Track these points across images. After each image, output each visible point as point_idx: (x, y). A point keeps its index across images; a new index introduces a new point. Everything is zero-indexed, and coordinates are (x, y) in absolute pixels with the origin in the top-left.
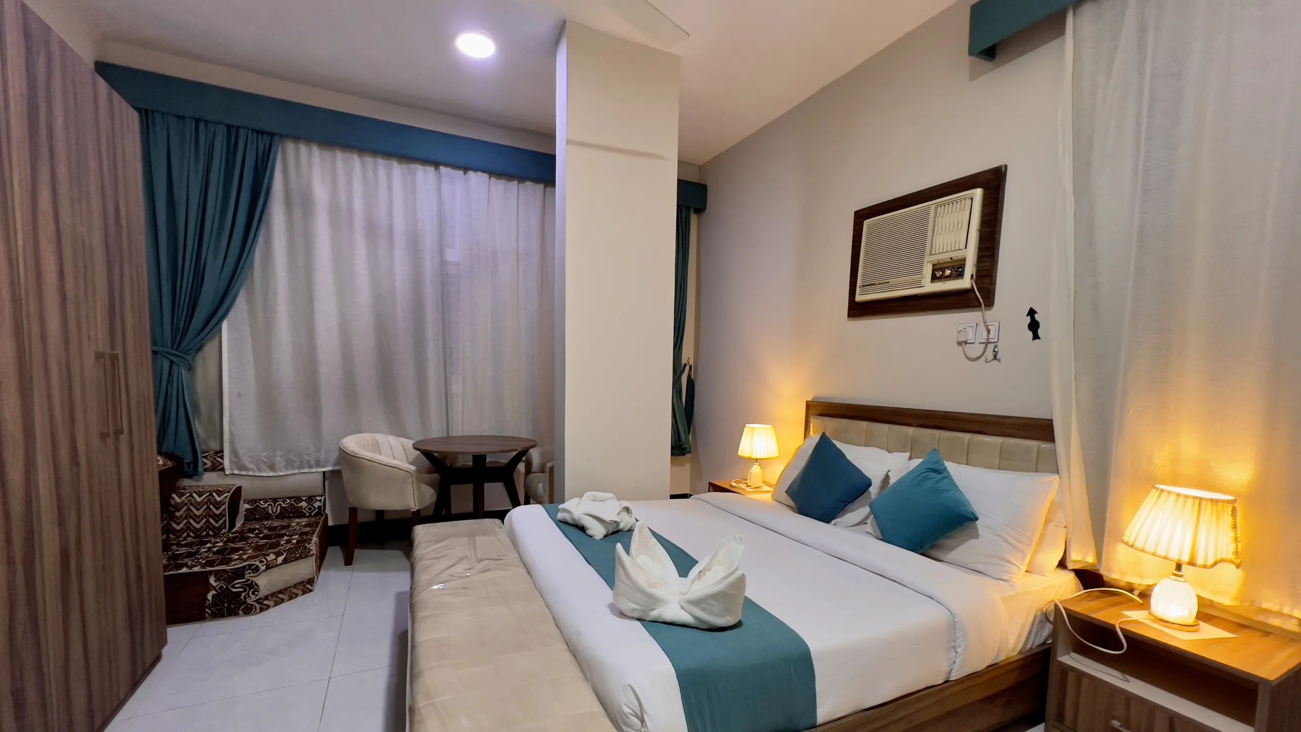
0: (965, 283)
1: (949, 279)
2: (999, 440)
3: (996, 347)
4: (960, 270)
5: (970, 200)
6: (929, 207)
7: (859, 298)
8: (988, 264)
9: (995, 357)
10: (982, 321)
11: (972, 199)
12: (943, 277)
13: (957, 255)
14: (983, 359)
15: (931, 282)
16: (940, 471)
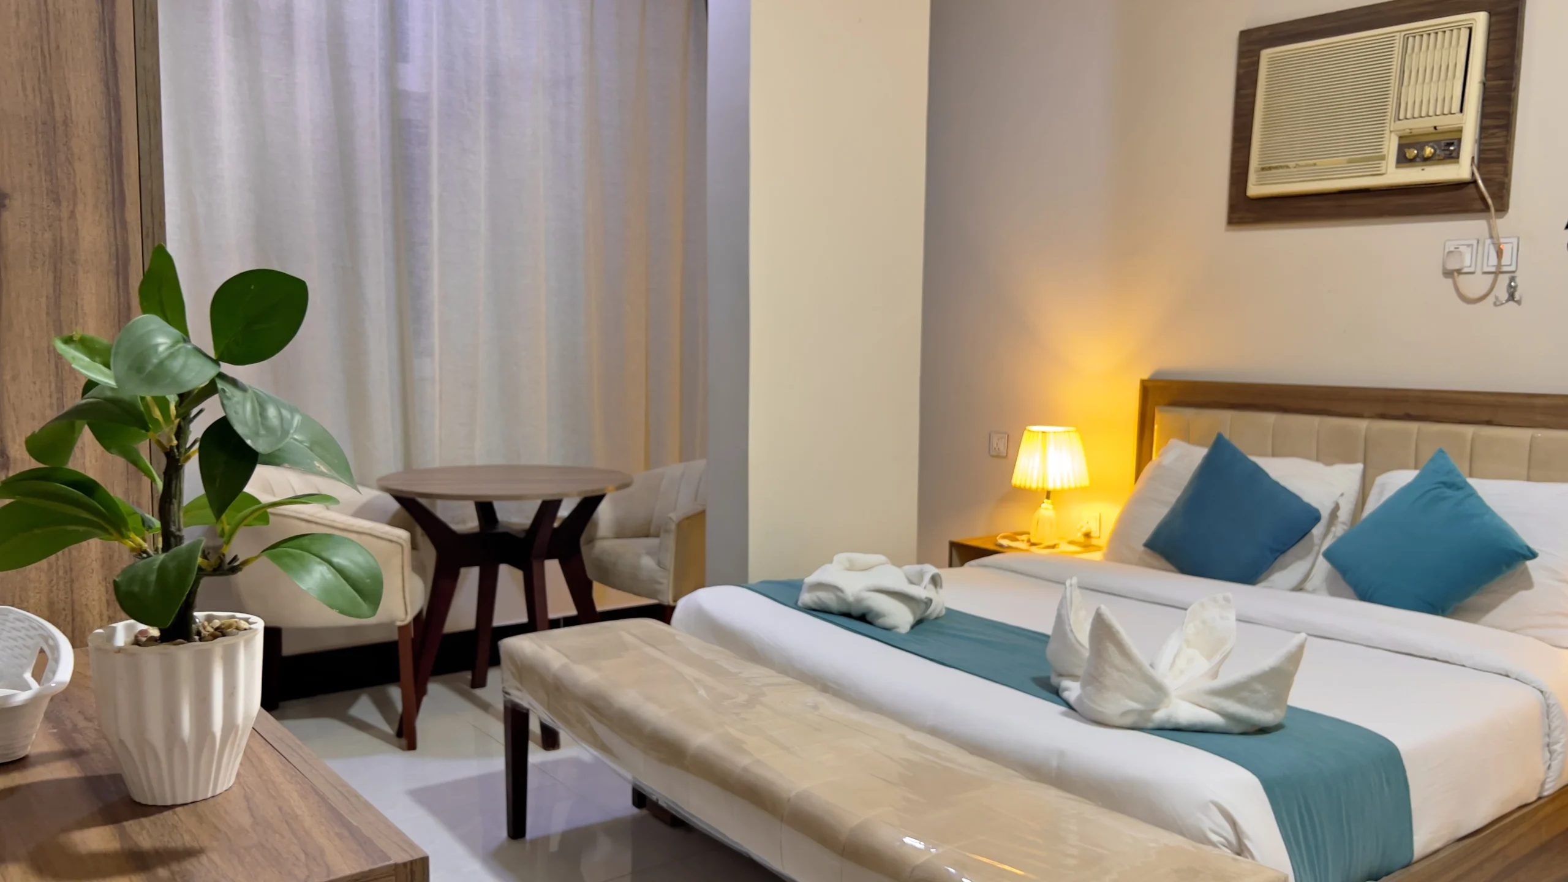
0: (1462, 170)
1: (1432, 162)
2: (1524, 435)
3: (1512, 279)
4: (1452, 148)
5: (1468, 31)
6: (1391, 38)
7: (1255, 189)
8: (1501, 140)
9: (1512, 297)
10: (1487, 235)
11: (1470, 29)
12: (1418, 159)
13: (1446, 122)
14: (1491, 299)
15: (1397, 167)
16: (1458, 486)
